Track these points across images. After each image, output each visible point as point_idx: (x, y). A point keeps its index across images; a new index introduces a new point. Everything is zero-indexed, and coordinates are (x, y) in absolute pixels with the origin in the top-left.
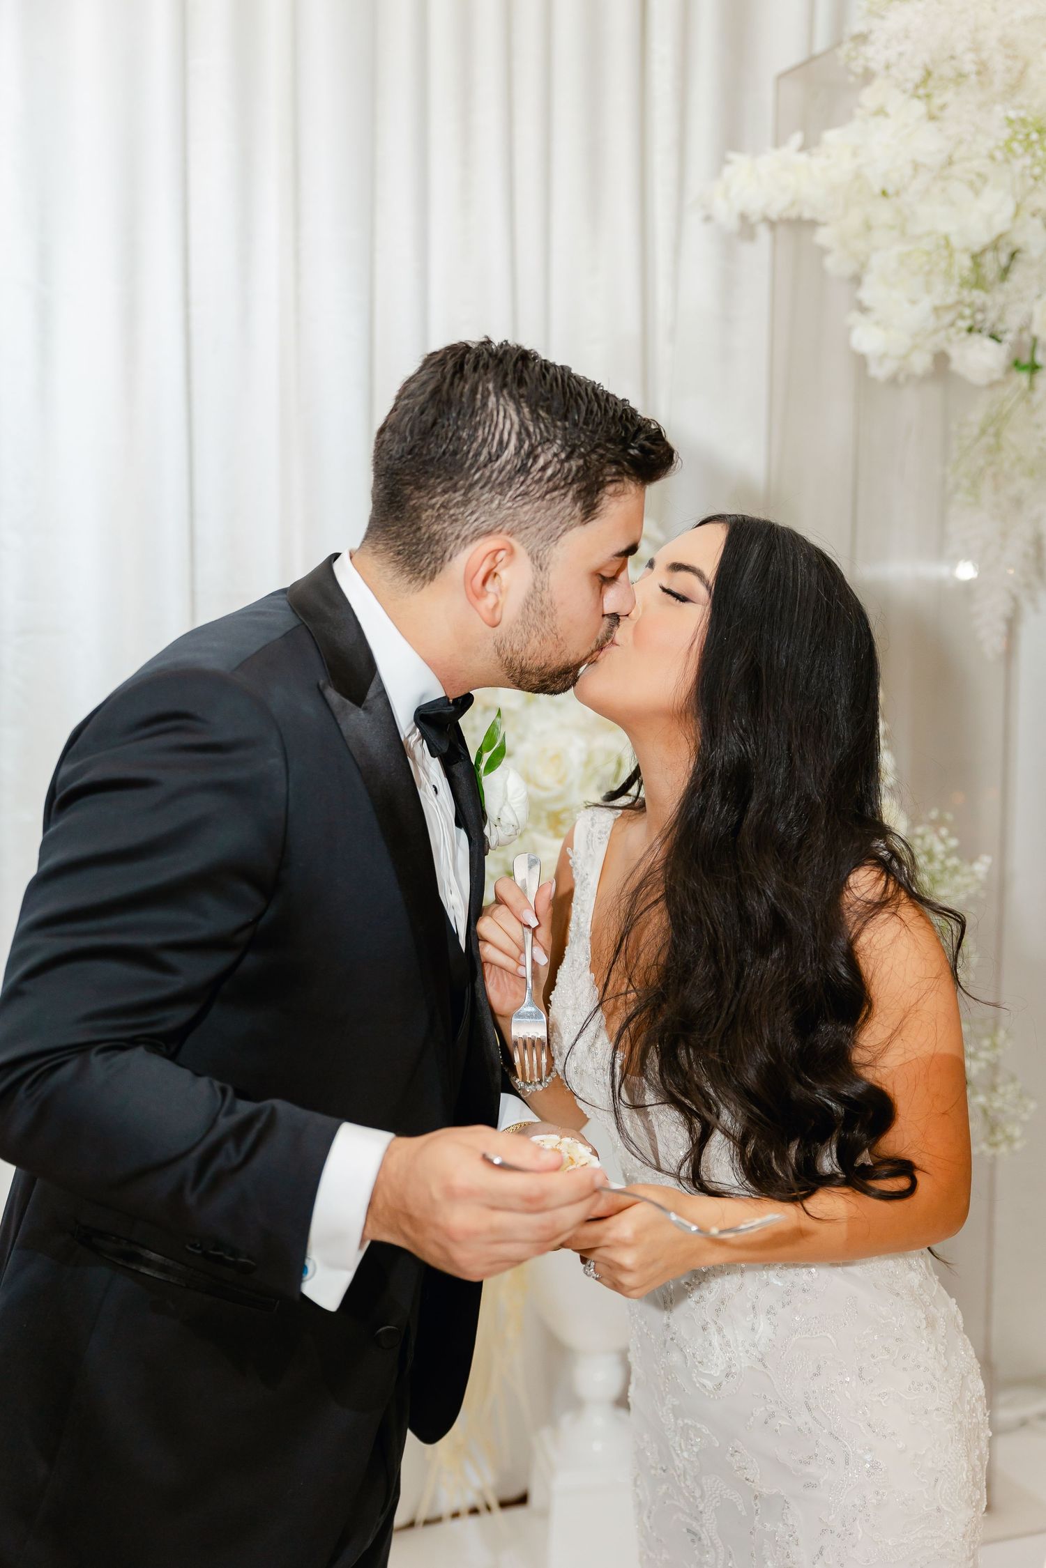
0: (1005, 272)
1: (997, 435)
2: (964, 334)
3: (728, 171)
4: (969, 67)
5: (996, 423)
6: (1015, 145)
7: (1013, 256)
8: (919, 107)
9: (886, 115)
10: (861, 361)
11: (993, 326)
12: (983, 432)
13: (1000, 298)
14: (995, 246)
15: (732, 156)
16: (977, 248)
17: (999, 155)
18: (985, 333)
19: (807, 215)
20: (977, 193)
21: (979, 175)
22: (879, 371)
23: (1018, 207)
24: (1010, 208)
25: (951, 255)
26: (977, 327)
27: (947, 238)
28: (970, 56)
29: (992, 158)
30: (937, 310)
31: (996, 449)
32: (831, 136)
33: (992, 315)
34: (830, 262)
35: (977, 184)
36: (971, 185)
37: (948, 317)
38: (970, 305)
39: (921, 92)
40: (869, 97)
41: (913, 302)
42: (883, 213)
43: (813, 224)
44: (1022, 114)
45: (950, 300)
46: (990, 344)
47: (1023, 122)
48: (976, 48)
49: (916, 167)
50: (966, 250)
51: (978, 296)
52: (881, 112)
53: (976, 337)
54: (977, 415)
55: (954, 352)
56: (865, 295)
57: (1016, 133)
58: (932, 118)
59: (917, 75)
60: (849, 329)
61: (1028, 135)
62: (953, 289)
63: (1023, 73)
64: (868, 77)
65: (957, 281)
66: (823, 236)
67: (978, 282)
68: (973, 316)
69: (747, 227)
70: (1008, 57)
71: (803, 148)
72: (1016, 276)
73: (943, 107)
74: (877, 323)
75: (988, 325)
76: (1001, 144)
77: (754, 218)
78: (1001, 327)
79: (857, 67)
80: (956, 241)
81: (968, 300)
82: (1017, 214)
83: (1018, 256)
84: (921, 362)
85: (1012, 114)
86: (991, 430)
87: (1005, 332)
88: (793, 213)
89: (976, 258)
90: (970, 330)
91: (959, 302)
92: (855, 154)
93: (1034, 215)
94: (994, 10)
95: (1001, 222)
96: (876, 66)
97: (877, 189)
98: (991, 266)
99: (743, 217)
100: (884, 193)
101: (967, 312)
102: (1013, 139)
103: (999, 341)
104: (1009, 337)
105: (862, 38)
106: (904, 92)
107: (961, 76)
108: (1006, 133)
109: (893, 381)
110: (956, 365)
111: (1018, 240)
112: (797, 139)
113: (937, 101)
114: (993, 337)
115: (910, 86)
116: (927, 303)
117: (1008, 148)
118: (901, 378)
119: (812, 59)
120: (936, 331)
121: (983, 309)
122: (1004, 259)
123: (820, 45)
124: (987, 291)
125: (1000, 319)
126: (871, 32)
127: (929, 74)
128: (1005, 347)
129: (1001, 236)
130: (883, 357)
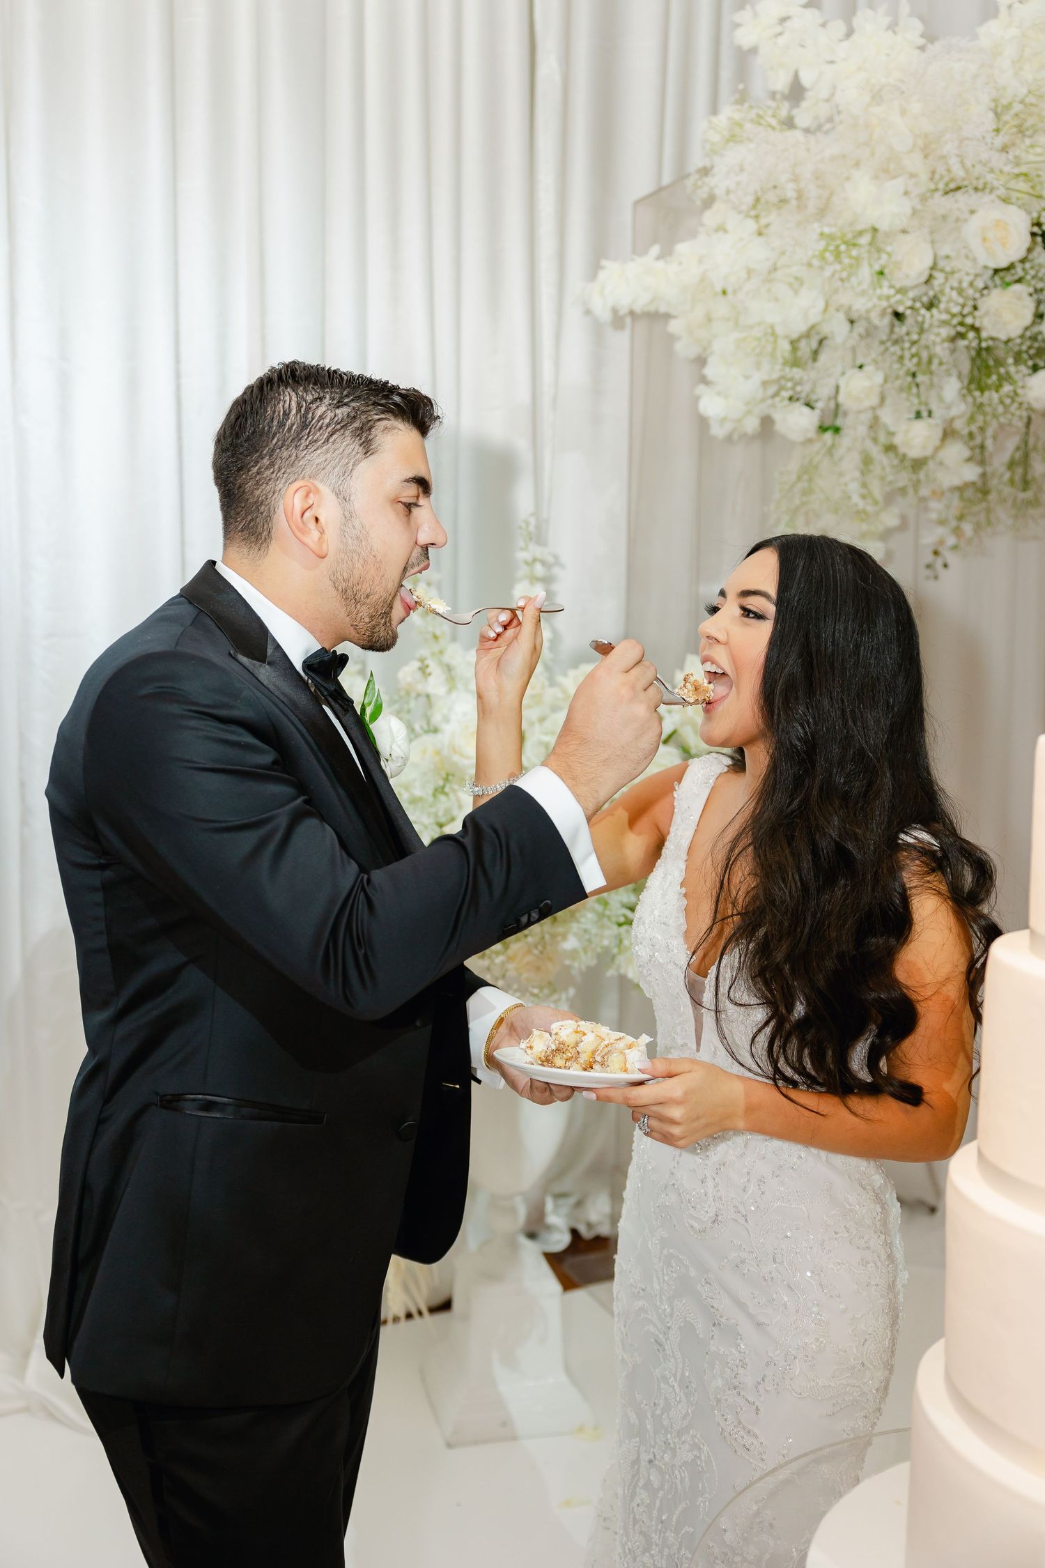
0: (815, 354)
1: (810, 480)
2: (786, 402)
3: (602, 275)
4: (791, 194)
5: (808, 471)
6: (827, 255)
7: (821, 342)
8: (751, 225)
9: (726, 231)
10: (703, 423)
11: (808, 396)
12: (799, 478)
13: (813, 374)
14: (807, 335)
15: (604, 263)
16: (795, 336)
17: (816, 262)
18: (802, 401)
19: (663, 309)
20: (796, 292)
21: (796, 278)
22: (718, 431)
23: (827, 305)
24: (821, 304)
25: (775, 342)
26: (795, 397)
27: (772, 327)
28: (791, 186)
29: (810, 265)
30: (765, 384)
31: (807, 492)
32: (682, 248)
33: (806, 388)
34: (679, 347)
35: (797, 284)
36: (790, 285)
37: (772, 389)
38: (791, 380)
39: (753, 213)
40: (710, 218)
41: (747, 377)
42: (721, 308)
43: (667, 316)
44: (833, 230)
45: (775, 376)
46: (806, 410)
47: (831, 237)
48: (796, 179)
49: (750, 272)
50: (786, 337)
51: (797, 373)
52: (721, 229)
53: (797, 405)
54: (793, 466)
55: (777, 416)
56: (709, 371)
57: (828, 245)
58: (760, 234)
59: (750, 199)
60: (696, 399)
61: (837, 247)
62: (778, 367)
63: (829, 199)
64: (709, 201)
65: (780, 360)
66: (674, 326)
67: (795, 362)
68: (793, 388)
69: (618, 321)
70: (818, 187)
71: (658, 258)
72: (823, 357)
73: (767, 226)
74: (719, 394)
75: (803, 395)
76: (817, 253)
77: (622, 312)
78: (814, 397)
79: (703, 193)
80: (779, 330)
81: (790, 376)
82: (826, 310)
83: (825, 342)
84: (752, 425)
85: (826, 230)
86: (806, 477)
87: (816, 401)
88: (652, 308)
89: (794, 344)
90: (791, 399)
91: (782, 378)
92: (700, 261)
93: (838, 310)
94: (808, 150)
95: (814, 317)
96: (719, 192)
97: (719, 289)
98: (805, 348)
99: (615, 311)
100: (724, 292)
101: (789, 384)
102: (826, 250)
103: (812, 408)
104: (820, 405)
105: (705, 172)
106: (740, 212)
107: (783, 201)
108: (822, 244)
109: (729, 439)
110: (779, 427)
111: (825, 329)
112: (655, 250)
113: (763, 221)
114: (808, 405)
115: (744, 208)
116: (758, 377)
117: (822, 257)
118: (735, 437)
119: (660, 190)
120: (763, 400)
121: (799, 383)
122: (814, 345)
123: (666, 180)
124: (804, 369)
125: (813, 391)
126: (712, 167)
127: (758, 200)
128: (817, 412)
129: (813, 327)
130: (723, 420)
